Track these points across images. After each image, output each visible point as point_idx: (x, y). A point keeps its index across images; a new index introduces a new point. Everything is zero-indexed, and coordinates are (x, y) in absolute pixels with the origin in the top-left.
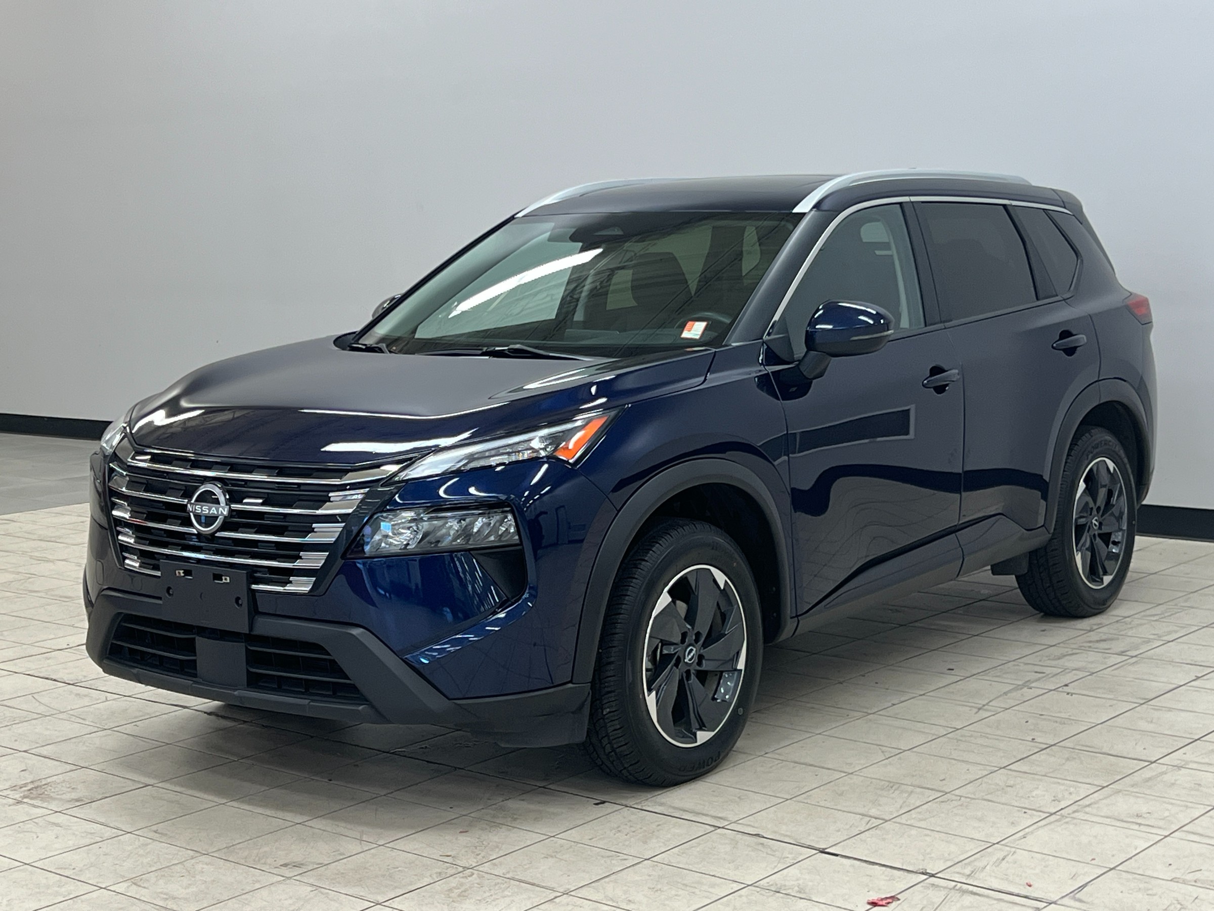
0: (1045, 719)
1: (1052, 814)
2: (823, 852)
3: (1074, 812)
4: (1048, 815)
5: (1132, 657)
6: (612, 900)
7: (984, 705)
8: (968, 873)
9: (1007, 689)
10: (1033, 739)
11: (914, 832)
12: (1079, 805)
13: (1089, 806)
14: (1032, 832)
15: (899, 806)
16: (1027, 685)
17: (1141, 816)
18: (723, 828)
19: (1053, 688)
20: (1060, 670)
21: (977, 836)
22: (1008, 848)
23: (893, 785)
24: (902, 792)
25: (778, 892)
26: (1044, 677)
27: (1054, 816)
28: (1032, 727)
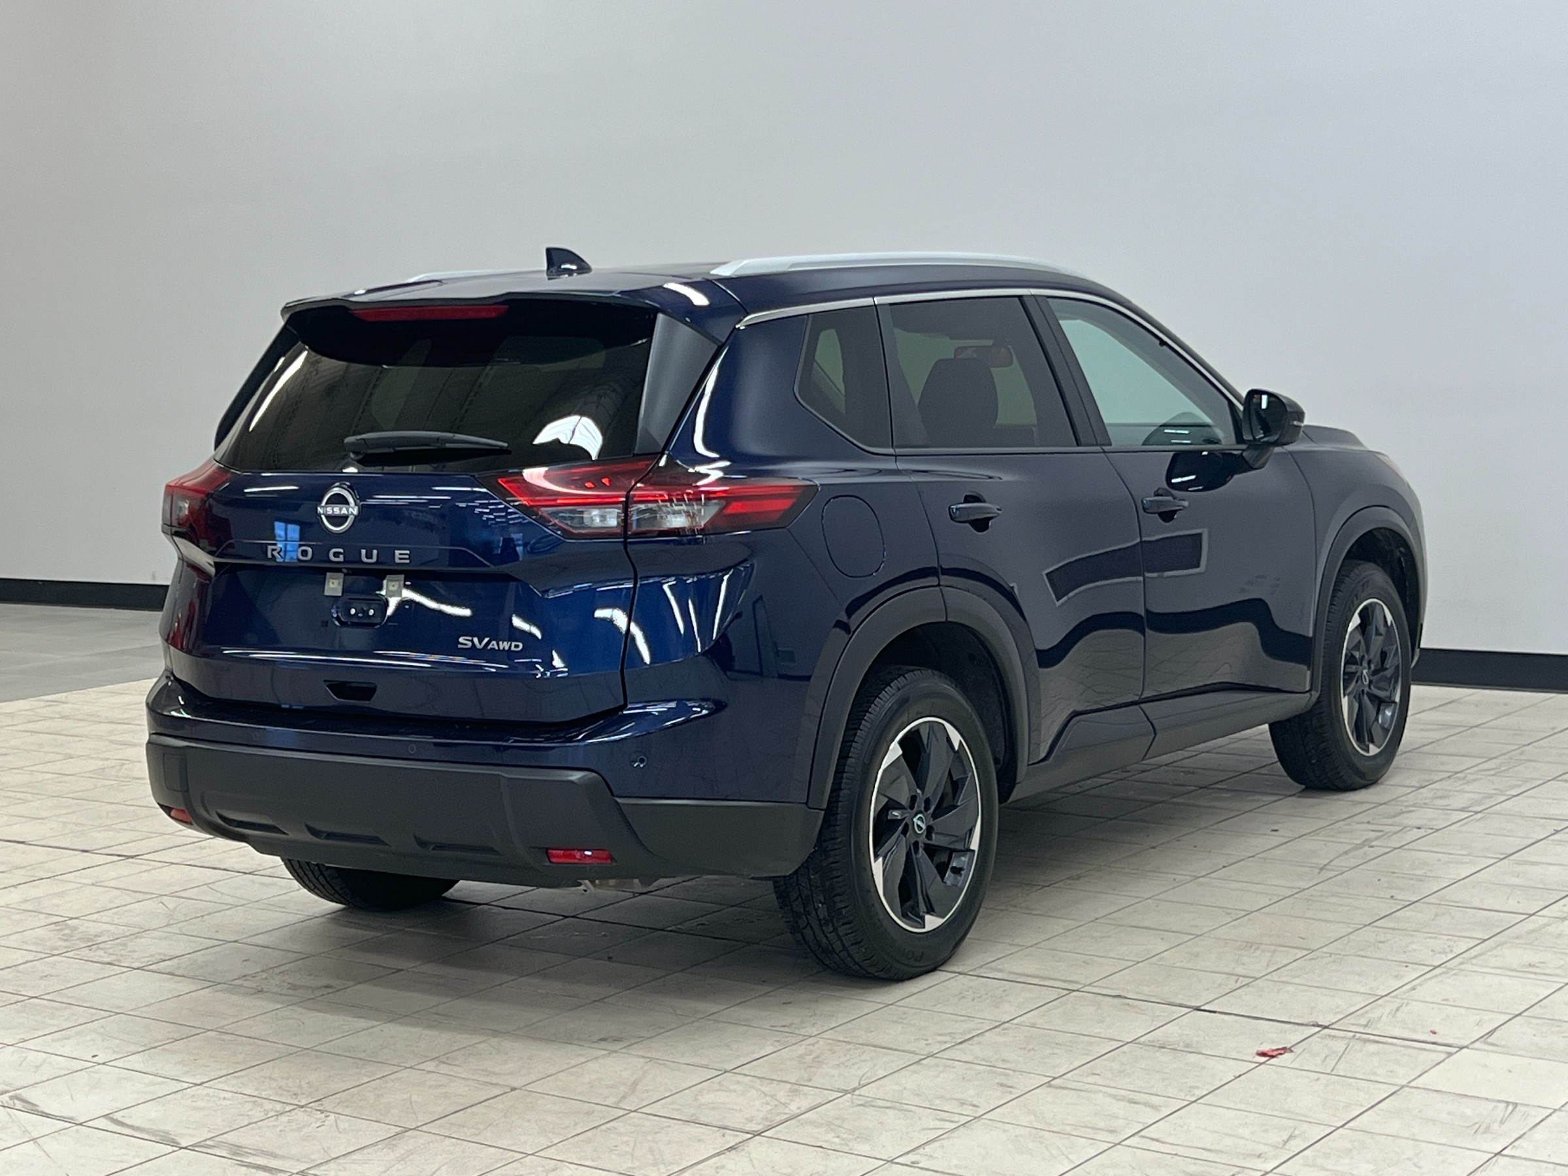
0: (1398, 877)
1: (1436, 967)
2: (1198, 1009)
3: (1461, 963)
4: (1431, 968)
5: (1477, 813)
6: (984, 1060)
7: (1325, 865)
8: (1365, 1023)
9: (1347, 849)
10: (1392, 897)
11: (1290, 988)
12: (1464, 958)
13: (1475, 957)
14: (1420, 985)
15: (1265, 964)
16: (1366, 843)
17: (1534, 966)
18: (1077, 991)
19: (1398, 846)
20: (1400, 828)
21: (1362, 990)
22: (1398, 1000)
23: (1250, 945)
24: (1263, 951)
25: (1164, 1048)
26: (1382, 836)
27: (1438, 969)
28: (1386, 885)
